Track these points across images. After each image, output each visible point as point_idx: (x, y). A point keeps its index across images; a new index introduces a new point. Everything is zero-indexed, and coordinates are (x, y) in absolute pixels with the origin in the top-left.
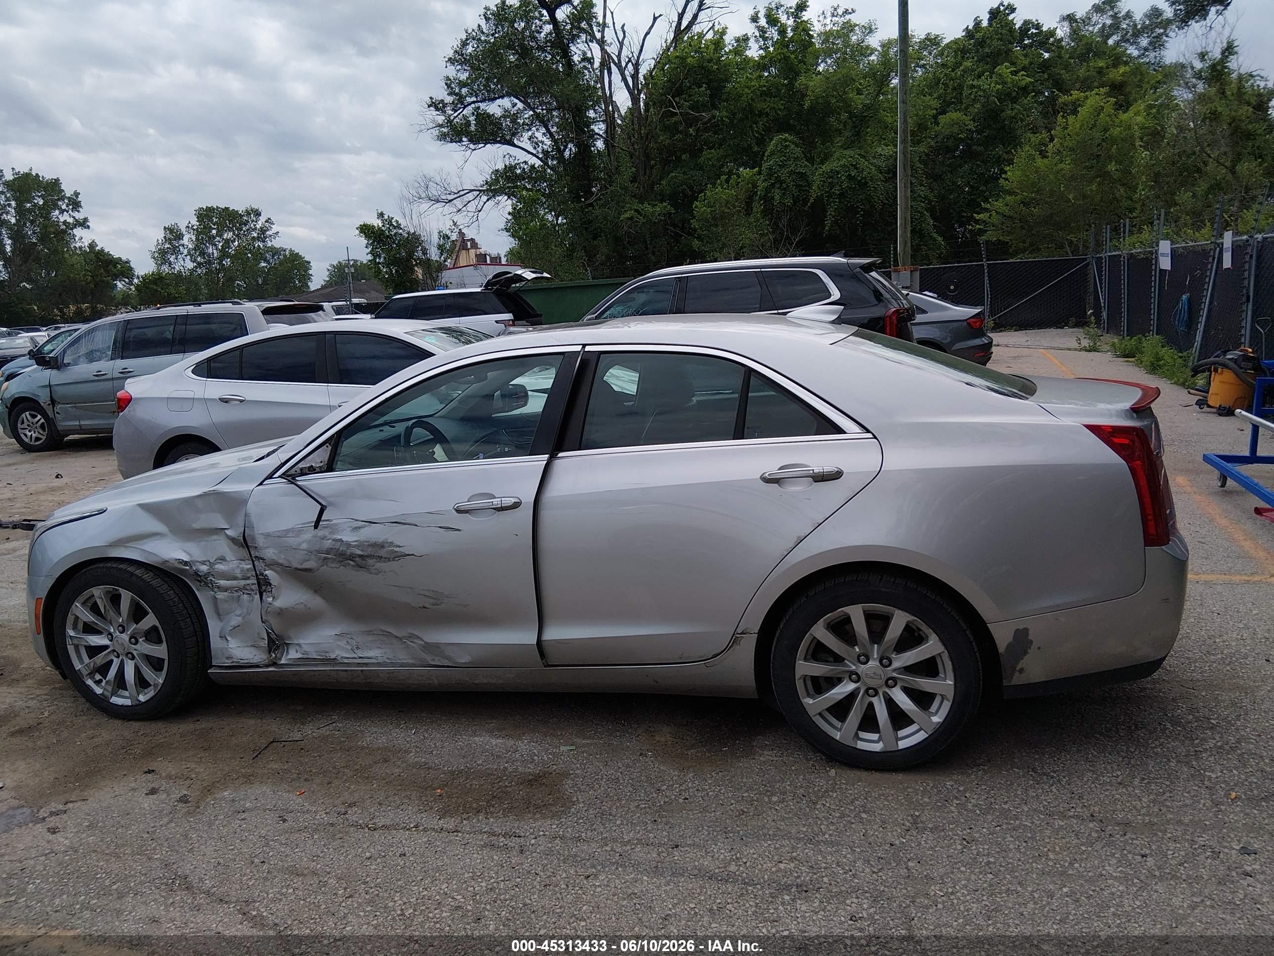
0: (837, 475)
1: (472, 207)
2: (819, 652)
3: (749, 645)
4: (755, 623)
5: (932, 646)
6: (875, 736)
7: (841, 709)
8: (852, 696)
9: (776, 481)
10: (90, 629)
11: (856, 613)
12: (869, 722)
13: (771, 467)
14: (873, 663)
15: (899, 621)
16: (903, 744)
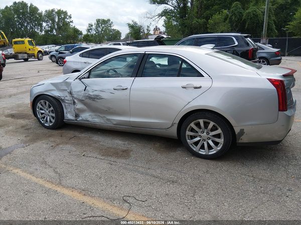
0: (200, 87)
1: (157, 19)
2: (192, 130)
3: (176, 126)
4: (177, 121)
5: (219, 131)
6: (204, 151)
7: (196, 143)
8: (199, 141)
9: (185, 88)
10: (41, 109)
11: (201, 121)
12: (203, 147)
13: (184, 84)
14: (205, 134)
15: (212, 124)
16: (210, 153)
